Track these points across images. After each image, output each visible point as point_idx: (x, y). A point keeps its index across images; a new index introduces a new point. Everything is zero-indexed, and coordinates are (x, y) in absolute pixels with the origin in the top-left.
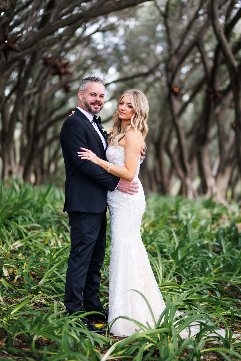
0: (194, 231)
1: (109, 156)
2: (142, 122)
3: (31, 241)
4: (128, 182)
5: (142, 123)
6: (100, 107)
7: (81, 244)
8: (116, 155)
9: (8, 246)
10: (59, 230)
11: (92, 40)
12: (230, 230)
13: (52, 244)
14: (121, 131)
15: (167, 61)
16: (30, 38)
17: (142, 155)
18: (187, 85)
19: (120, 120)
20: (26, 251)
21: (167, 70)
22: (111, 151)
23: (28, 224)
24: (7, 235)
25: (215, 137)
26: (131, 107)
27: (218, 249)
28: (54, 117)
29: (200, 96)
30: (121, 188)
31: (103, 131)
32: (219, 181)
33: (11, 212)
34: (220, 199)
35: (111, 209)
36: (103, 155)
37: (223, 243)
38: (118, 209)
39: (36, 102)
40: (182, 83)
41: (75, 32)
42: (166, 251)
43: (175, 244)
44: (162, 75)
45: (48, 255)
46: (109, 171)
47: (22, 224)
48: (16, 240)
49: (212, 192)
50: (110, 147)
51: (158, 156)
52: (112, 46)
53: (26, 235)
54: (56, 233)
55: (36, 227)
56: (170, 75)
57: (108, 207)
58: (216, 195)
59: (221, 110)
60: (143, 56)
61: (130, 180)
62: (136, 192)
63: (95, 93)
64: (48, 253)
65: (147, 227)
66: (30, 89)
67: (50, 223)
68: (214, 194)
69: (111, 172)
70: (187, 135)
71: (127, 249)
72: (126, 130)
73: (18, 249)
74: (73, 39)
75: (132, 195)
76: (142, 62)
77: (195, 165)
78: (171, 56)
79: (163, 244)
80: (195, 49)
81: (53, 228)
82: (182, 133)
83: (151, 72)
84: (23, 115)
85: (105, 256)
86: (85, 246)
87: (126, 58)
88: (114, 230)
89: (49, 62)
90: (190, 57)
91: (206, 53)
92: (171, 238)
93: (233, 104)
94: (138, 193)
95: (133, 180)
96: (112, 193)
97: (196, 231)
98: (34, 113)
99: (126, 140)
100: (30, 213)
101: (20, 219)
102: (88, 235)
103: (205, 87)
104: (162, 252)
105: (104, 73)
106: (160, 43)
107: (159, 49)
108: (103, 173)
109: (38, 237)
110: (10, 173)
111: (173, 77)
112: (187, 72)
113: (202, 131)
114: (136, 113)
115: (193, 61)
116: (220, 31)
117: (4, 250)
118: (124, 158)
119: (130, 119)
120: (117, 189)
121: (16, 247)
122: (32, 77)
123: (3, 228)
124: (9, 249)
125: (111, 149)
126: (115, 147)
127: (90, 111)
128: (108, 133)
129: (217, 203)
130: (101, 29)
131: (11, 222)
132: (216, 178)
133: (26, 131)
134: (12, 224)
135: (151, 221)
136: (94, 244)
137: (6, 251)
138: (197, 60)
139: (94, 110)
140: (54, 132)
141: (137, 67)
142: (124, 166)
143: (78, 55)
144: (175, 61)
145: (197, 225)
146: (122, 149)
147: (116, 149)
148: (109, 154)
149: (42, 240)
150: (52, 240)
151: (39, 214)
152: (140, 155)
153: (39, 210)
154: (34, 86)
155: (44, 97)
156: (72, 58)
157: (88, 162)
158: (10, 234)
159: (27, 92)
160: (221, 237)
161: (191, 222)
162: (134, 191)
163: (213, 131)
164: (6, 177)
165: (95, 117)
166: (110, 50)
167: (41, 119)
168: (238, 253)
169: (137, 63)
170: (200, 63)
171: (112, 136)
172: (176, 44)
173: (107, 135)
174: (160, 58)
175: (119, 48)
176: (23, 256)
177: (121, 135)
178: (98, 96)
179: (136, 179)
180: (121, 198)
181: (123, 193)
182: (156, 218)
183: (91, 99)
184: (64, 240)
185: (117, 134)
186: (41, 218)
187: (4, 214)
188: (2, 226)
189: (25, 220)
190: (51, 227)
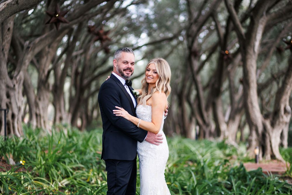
0: (209, 170)
1: (139, 113)
2: (166, 84)
3: (76, 179)
4: (154, 135)
5: (165, 86)
6: (131, 73)
7: (116, 186)
8: (144, 112)
9: (57, 184)
10: (99, 170)
11: (128, 11)
12: (238, 170)
13: (93, 182)
14: (148, 92)
15: (188, 29)
16: (77, 11)
17: (165, 112)
18: (204, 47)
19: (148, 84)
20: (72, 188)
21: (188, 36)
22: (140, 109)
23: (74, 164)
24: (56, 174)
25: (226, 90)
26: (156, 73)
27: (229, 186)
28: (96, 73)
29: (215, 57)
30: (148, 140)
31: (133, 92)
32: (230, 126)
33: (60, 155)
34: (231, 141)
35: (140, 157)
36: (133, 112)
37: (233, 181)
38: (146, 157)
39: (82, 61)
40: (200, 45)
41: (114, 5)
42: (186, 188)
43: (194, 182)
44: (184, 39)
45: (89, 193)
46: (138, 126)
47: (68, 165)
48: (63, 178)
49: (224, 136)
50: (139, 106)
51: (181, 105)
52: (143, 15)
53: (72, 174)
54: (96, 172)
55: (80, 167)
56: (190, 39)
57: (137, 155)
58: (227, 138)
59: (232, 68)
60: (169, 23)
61: (156, 133)
62: (161, 143)
63: (127, 61)
64: (90, 191)
65: (171, 167)
66: (77, 51)
67: (91, 163)
68: (226, 137)
69: (141, 127)
70: (204, 88)
71: (153, 190)
72: (153, 92)
73: (65, 186)
74: (112, 10)
75: (157, 145)
76: (168, 29)
77: (211, 113)
78: (191, 24)
79: (184, 182)
80: (211, 19)
81: (94, 168)
82: (200, 86)
83: (175, 37)
84: (71, 71)
85: (136, 192)
86: (119, 188)
87: (155, 26)
88: (143, 175)
89: (92, 29)
90: (207, 25)
91: (219, 22)
92: (191, 177)
93: (241, 63)
94: (162, 144)
95: (159, 133)
96: (141, 144)
97: (211, 170)
98: (80, 70)
99: (153, 100)
100: (76, 155)
101: (67, 161)
102: (122, 179)
103: (219, 49)
104: (183, 189)
105: (138, 37)
106: (183, 13)
107: (182, 18)
108: (134, 127)
109: (82, 176)
110: (61, 119)
111: (193, 42)
112: (204, 37)
113: (216, 86)
114: (160, 78)
115: (209, 28)
116: (231, 5)
117: (53, 187)
118: (151, 115)
119: (155, 83)
120: (145, 140)
121: (64, 184)
122: (79, 40)
123: (53, 168)
124: (58, 186)
125: (140, 108)
126: (144, 106)
127: (122, 75)
128: (138, 94)
129: (229, 144)
130: (135, 2)
131: (60, 163)
132: (228, 123)
133: (74, 84)
134: (61, 165)
135: (174, 162)
136: (126, 186)
137: (55, 188)
138: (212, 28)
139: (126, 75)
140: (97, 85)
141: (163, 33)
142: (151, 121)
143: (116, 23)
144: (194, 28)
145: (212, 166)
146: (149, 107)
147: (145, 107)
148: (139, 111)
149: (85, 178)
150: (93, 179)
151: (83, 156)
152: (164, 112)
153: (82, 153)
154: (81, 48)
155: (88, 57)
156: (111, 25)
157: (121, 118)
158: (59, 173)
159: (74, 54)
160: (232, 177)
161: (207, 163)
162: (159, 142)
163: (225, 85)
164: (58, 122)
165: (127, 81)
166: (142, 19)
167: (86, 74)
168: (245, 190)
169: (163, 29)
170: (214, 29)
171: (141, 96)
172: (195, 14)
173: (137, 96)
174: (183, 25)
175: (150, 17)
176: (69, 192)
177: (149, 96)
178: (130, 64)
179: (161, 132)
180: (149, 148)
181: (150, 144)
182: (179, 159)
183: (124, 66)
184: (103, 178)
185: (145, 95)
186: (85, 160)
187: (54, 156)
188: (52, 167)
189: (71, 161)
190: (92, 166)
